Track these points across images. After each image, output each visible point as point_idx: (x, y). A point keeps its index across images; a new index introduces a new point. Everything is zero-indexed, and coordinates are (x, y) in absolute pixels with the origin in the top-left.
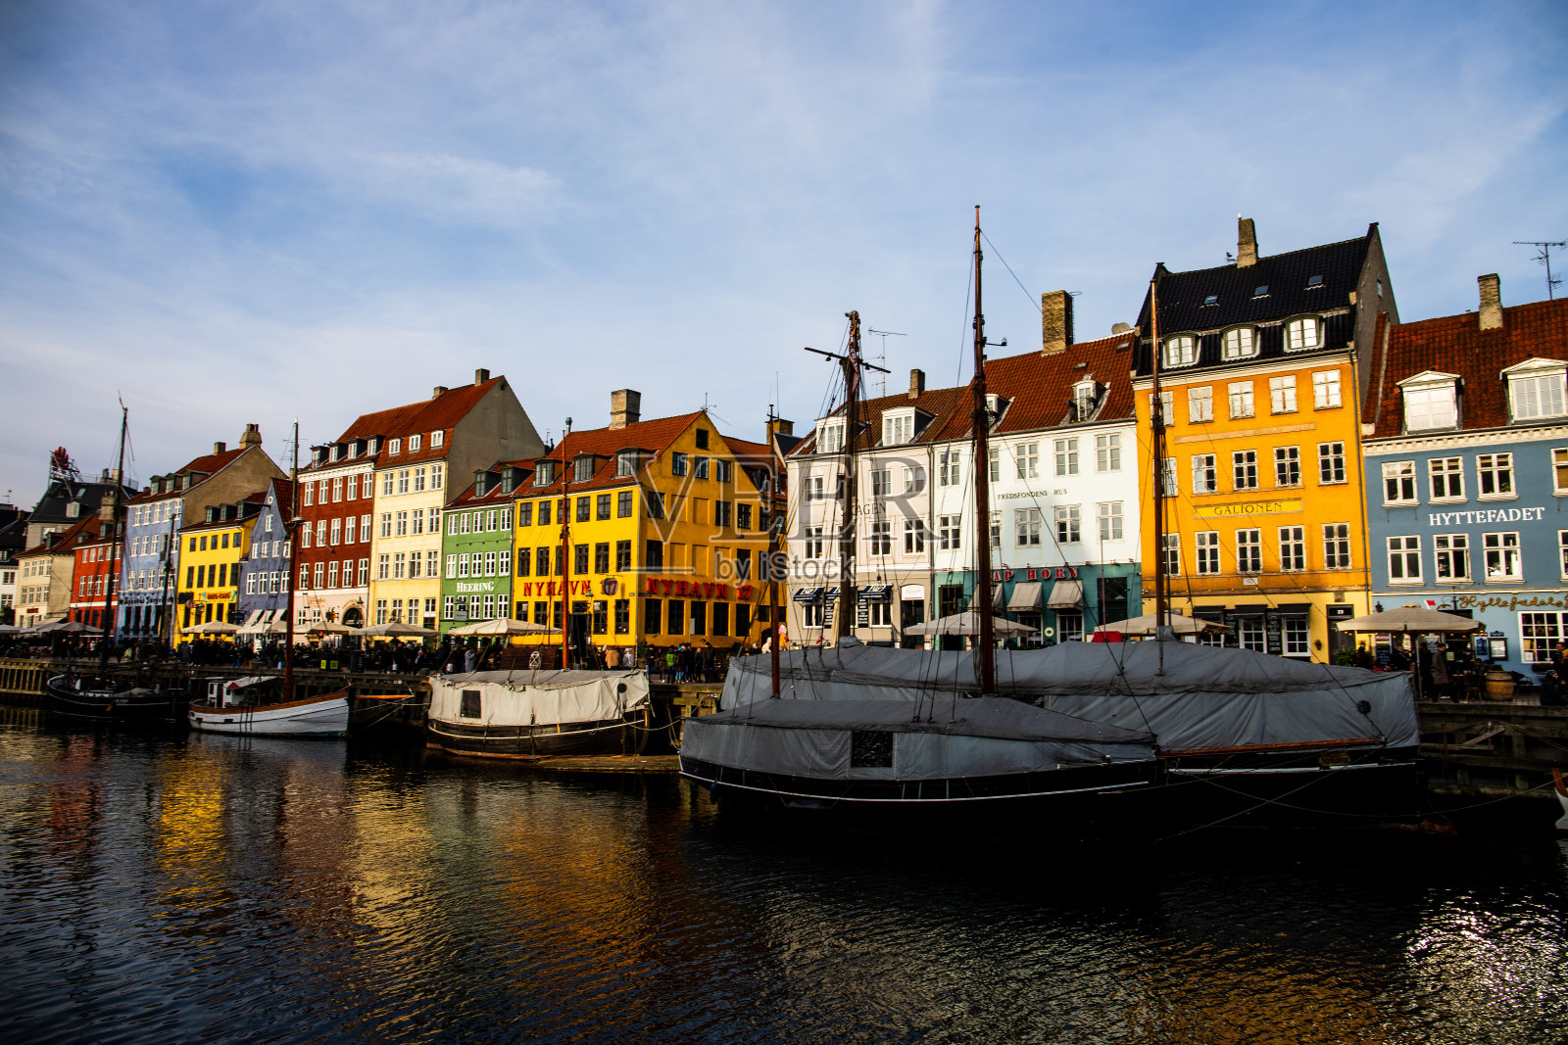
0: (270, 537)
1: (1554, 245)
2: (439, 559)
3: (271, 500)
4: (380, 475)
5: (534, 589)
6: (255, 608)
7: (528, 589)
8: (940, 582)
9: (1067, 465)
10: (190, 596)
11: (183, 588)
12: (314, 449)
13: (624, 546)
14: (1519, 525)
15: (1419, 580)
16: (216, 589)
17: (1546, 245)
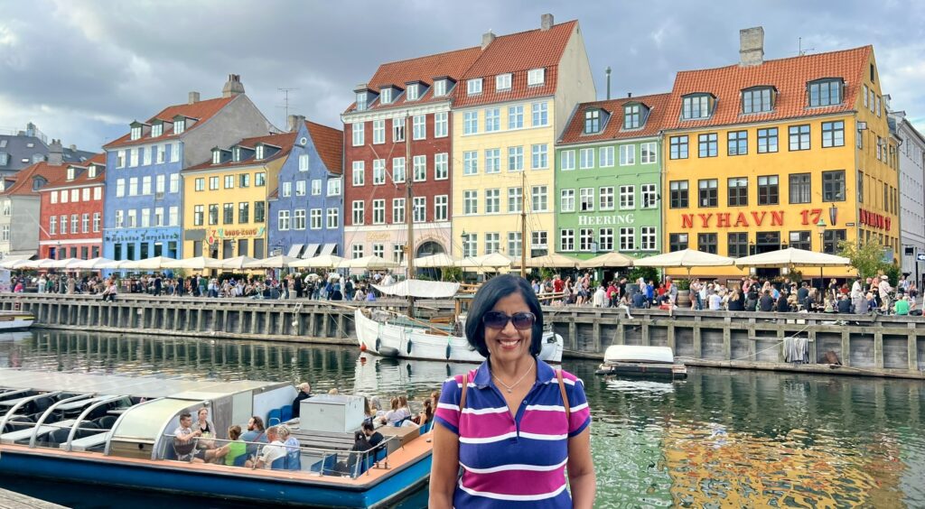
0: (308, 176)
2: (550, 194)
3: (305, 142)
4: (459, 116)
5: (698, 222)
6: (292, 242)
7: (688, 222)
11: (190, 226)
12: (357, 92)
13: (833, 176)
16: (236, 226)
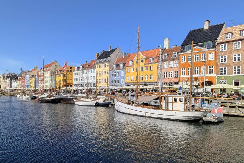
0: (37, 79)
2: (49, 81)
3: (37, 75)
4: (45, 72)
8: (83, 84)
9: (91, 72)
10: (30, 85)
11: (30, 84)
13: (62, 80)
14: (119, 79)
15: (113, 84)
16: (33, 84)
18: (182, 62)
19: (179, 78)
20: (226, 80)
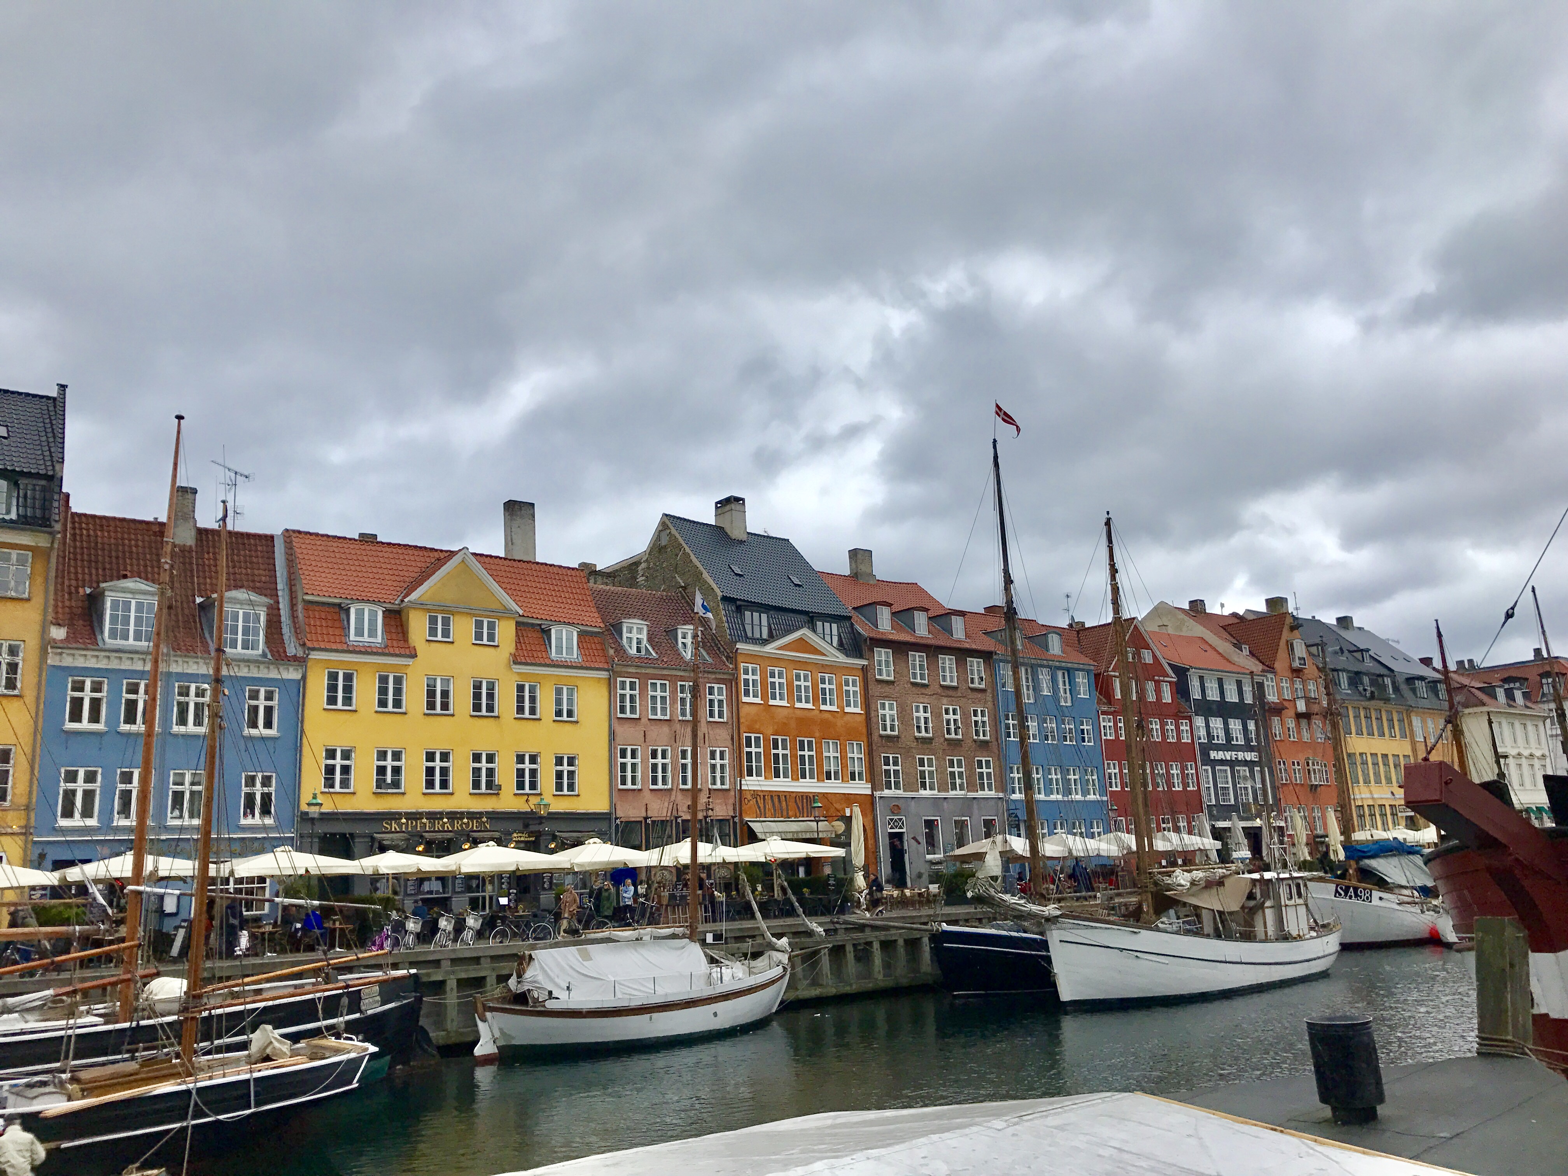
1: (241, 475)
15: (92, 822)
17: (236, 473)
18: (745, 699)
19: (732, 793)
20: (904, 818)
